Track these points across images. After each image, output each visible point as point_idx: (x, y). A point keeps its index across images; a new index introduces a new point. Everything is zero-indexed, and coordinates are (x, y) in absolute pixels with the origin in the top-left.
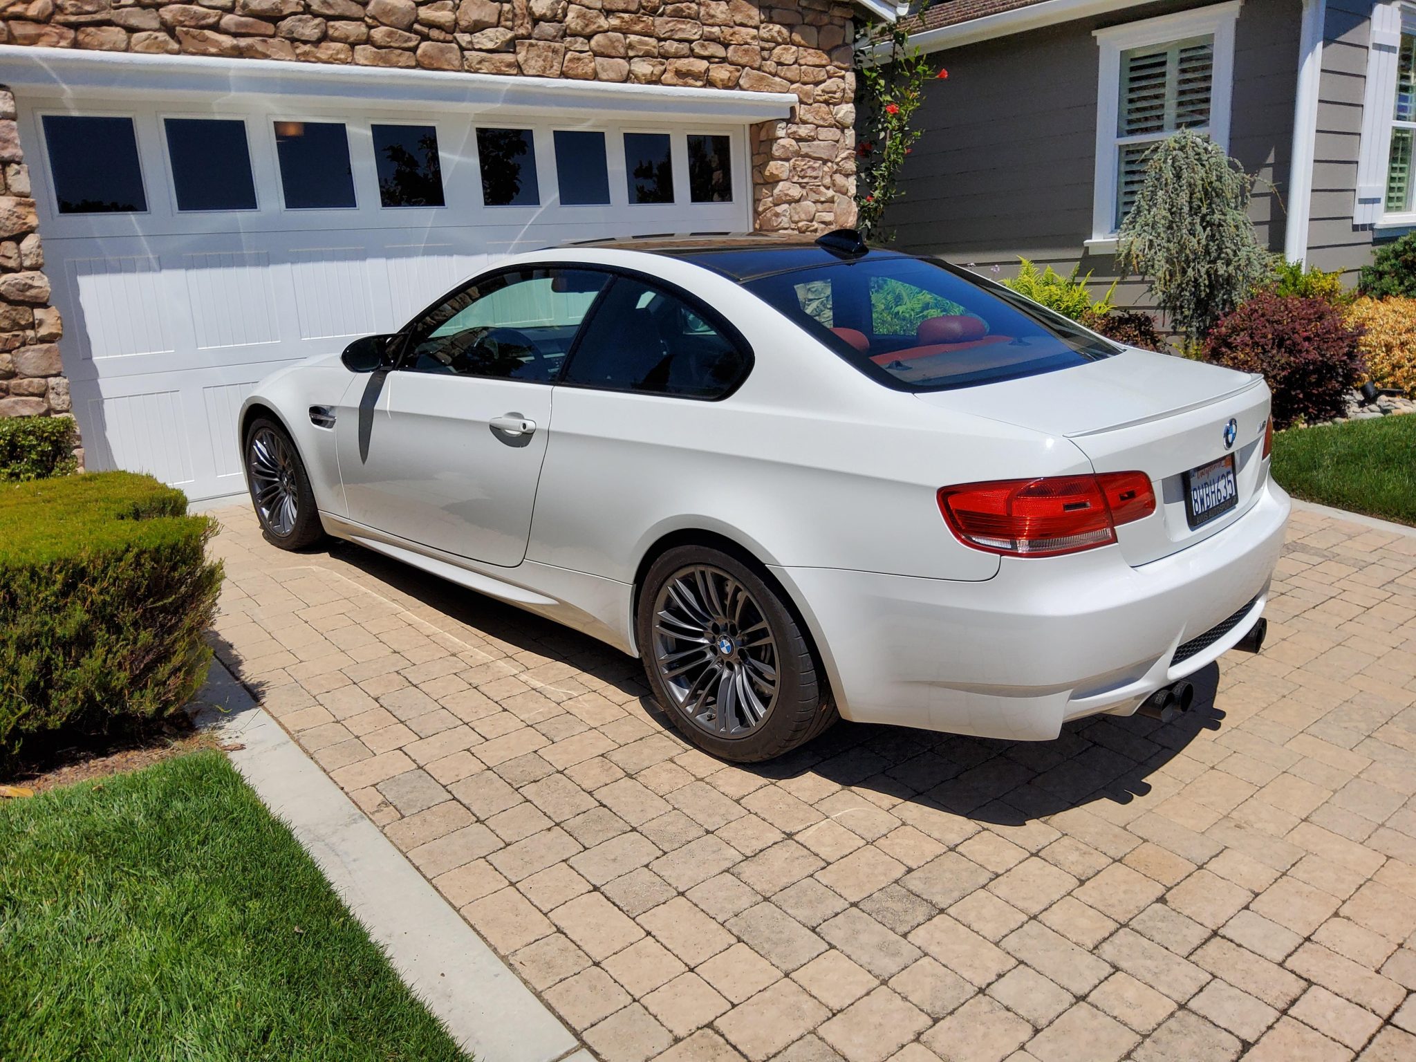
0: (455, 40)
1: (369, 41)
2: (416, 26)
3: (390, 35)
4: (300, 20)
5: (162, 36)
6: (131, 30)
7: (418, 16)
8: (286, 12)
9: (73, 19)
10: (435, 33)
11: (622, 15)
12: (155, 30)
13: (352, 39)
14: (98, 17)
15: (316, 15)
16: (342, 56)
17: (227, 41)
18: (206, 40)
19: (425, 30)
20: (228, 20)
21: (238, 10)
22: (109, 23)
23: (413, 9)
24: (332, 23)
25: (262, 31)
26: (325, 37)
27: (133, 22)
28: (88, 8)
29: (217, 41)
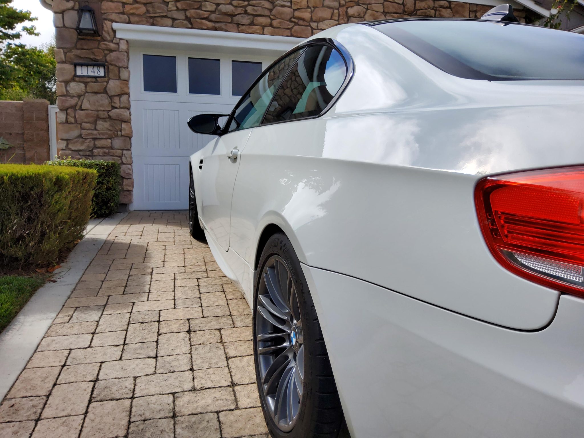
0: (310, 26)
1: (271, 25)
2: (293, 19)
3: (280, 23)
4: (242, 17)
5: (185, 22)
6: (174, 19)
7: (294, 15)
8: (236, 13)
9: (152, 15)
10: (301, 22)
11: (393, 15)
12: (183, 20)
13: (263, 25)
14: (162, 14)
15: (249, 14)
16: (258, 31)
17: (210, 24)
18: (201, 23)
19: (296, 21)
20: (213, 17)
21: (217, 13)
22: (166, 17)
23: (292, 12)
24: (256, 18)
25: (226, 21)
26: (252, 24)
27: (175, 16)
28: (158, 11)
29: (206, 24)
